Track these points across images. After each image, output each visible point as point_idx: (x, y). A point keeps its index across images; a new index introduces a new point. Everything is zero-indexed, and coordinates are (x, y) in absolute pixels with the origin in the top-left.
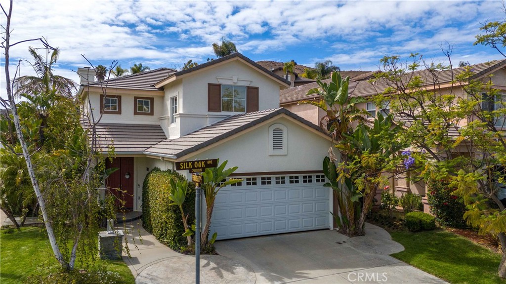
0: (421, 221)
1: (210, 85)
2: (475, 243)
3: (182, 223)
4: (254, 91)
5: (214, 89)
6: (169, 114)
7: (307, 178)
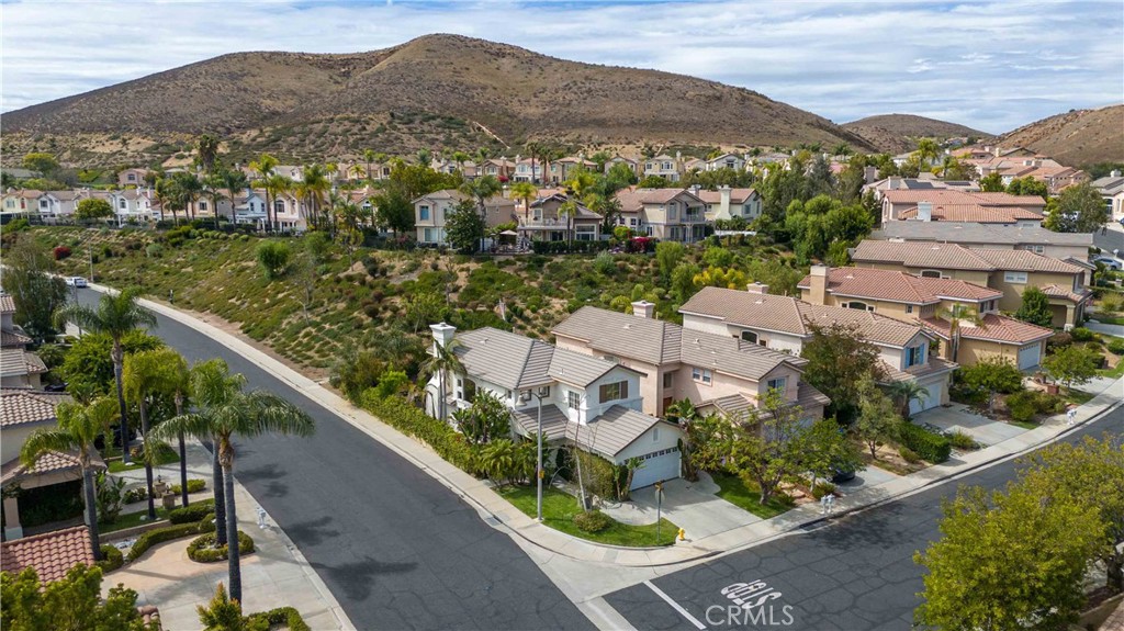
0: (731, 472)
1: (600, 386)
3: (617, 487)
4: (625, 384)
5: (603, 388)
6: (567, 401)
7: (668, 451)
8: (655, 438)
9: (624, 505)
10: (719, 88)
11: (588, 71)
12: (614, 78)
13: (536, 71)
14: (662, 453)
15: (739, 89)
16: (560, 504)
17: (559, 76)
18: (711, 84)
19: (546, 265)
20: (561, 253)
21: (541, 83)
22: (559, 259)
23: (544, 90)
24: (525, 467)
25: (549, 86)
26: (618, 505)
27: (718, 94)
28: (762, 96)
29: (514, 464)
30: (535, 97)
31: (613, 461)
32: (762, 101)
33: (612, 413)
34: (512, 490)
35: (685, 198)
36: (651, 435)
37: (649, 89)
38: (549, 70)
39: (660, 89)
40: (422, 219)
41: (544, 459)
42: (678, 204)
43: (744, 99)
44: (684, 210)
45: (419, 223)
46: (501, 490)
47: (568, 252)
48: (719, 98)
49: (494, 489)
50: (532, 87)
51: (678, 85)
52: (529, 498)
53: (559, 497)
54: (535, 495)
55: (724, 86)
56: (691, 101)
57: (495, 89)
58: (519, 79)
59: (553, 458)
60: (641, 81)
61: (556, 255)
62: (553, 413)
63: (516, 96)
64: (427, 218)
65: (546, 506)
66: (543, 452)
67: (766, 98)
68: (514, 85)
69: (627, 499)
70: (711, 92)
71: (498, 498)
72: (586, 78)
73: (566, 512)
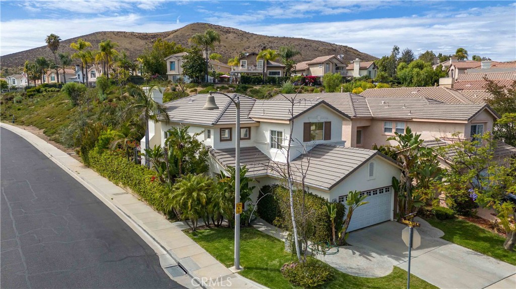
0: (446, 214)
1: (305, 123)
2: (481, 227)
3: (332, 229)
4: (328, 124)
5: (307, 126)
6: (268, 141)
7: (381, 190)
8: (371, 174)
9: (342, 250)
10: (334, 46)
11: (270, 39)
12: (282, 42)
13: (245, 39)
14: (375, 192)
15: (344, 46)
16: (262, 248)
17: (256, 41)
18: (331, 44)
19: (249, 90)
20: (258, 84)
21: (247, 44)
22: (257, 87)
23: (249, 47)
24: (221, 205)
25: (251, 46)
26: (334, 250)
27: (334, 49)
28: (355, 50)
29: (209, 201)
30: (245, 50)
31: (327, 197)
32: (355, 52)
33: (318, 151)
34: (207, 232)
35: (335, 61)
36: (366, 169)
37: (300, 46)
38: (251, 39)
39: (306, 46)
40: (171, 70)
41: (244, 197)
42: (331, 64)
43: (347, 51)
44: (334, 68)
45: (169, 72)
46: (194, 233)
47: (263, 84)
48: (334, 50)
49: (186, 232)
50: (243, 46)
51: (314, 44)
52: (225, 242)
53: (261, 240)
54: (232, 238)
55: (337, 45)
56: (321, 51)
57: (225, 46)
58: (237, 43)
59: (254, 197)
60: (296, 43)
61: (256, 85)
62: (253, 153)
63: (235, 50)
64: (174, 70)
65: (245, 251)
66: (242, 188)
67: (357, 51)
68: (234, 45)
69: (343, 243)
70: (330, 48)
71: (188, 240)
72: (270, 42)
73: (270, 258)
